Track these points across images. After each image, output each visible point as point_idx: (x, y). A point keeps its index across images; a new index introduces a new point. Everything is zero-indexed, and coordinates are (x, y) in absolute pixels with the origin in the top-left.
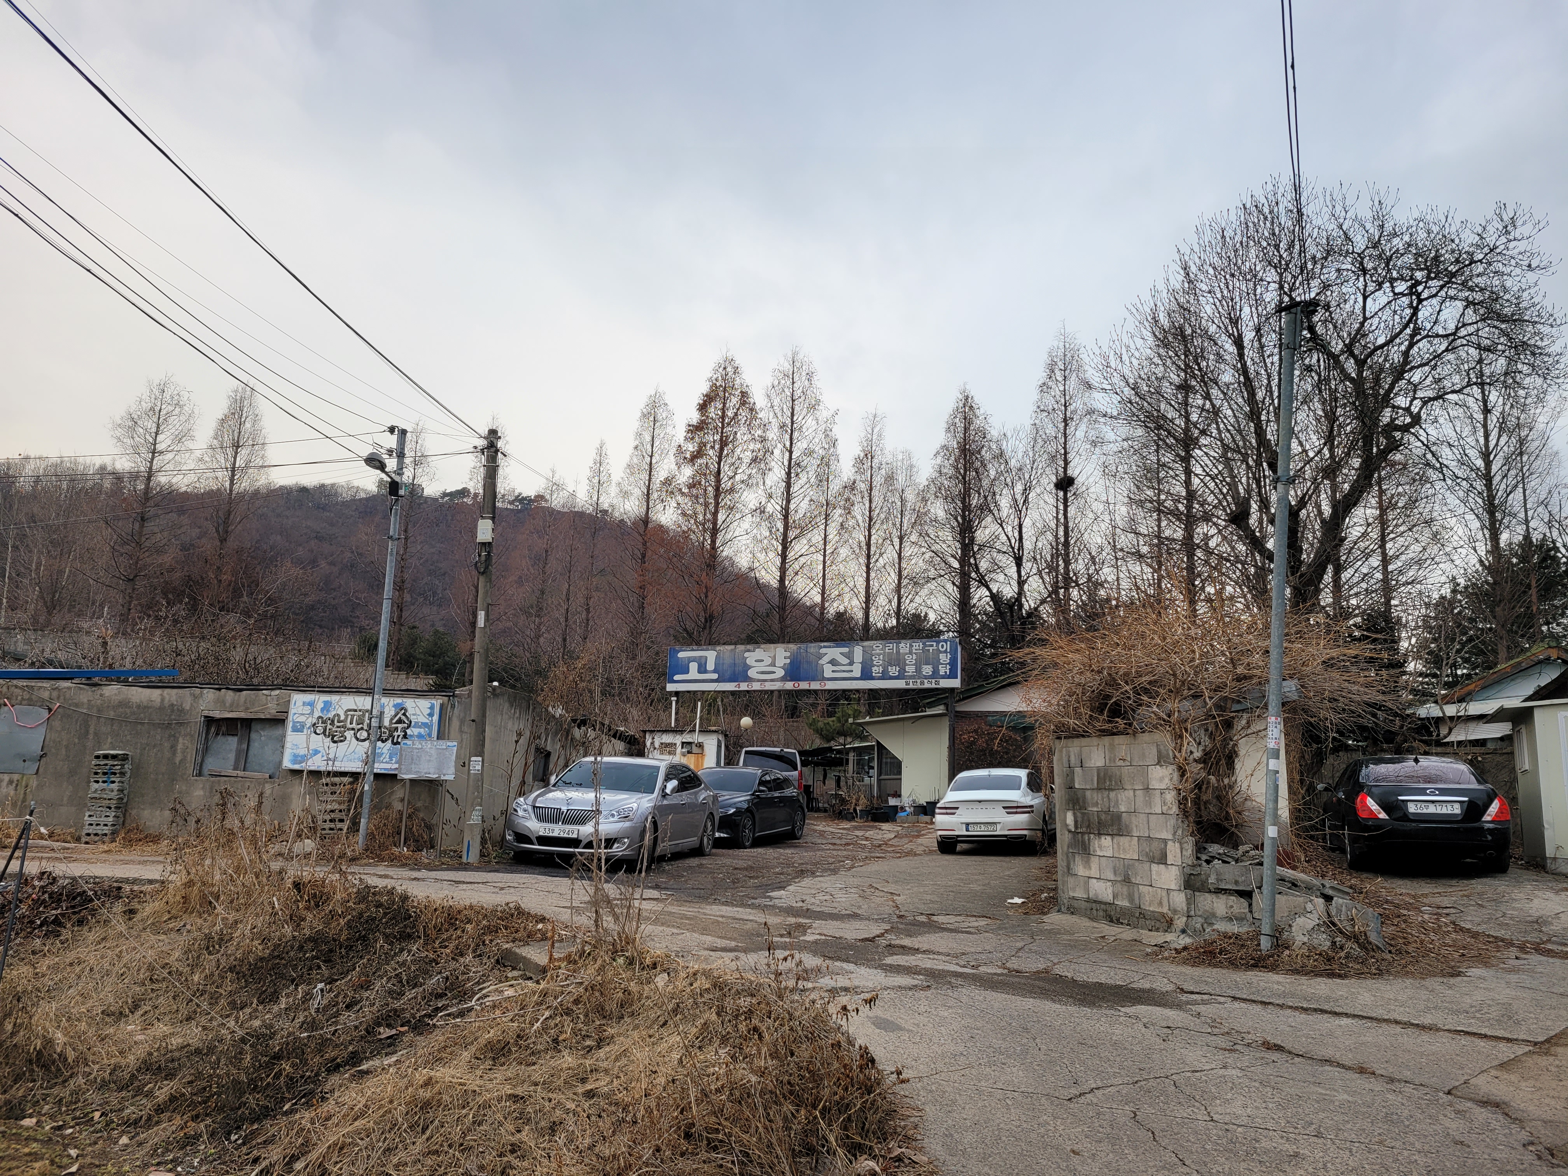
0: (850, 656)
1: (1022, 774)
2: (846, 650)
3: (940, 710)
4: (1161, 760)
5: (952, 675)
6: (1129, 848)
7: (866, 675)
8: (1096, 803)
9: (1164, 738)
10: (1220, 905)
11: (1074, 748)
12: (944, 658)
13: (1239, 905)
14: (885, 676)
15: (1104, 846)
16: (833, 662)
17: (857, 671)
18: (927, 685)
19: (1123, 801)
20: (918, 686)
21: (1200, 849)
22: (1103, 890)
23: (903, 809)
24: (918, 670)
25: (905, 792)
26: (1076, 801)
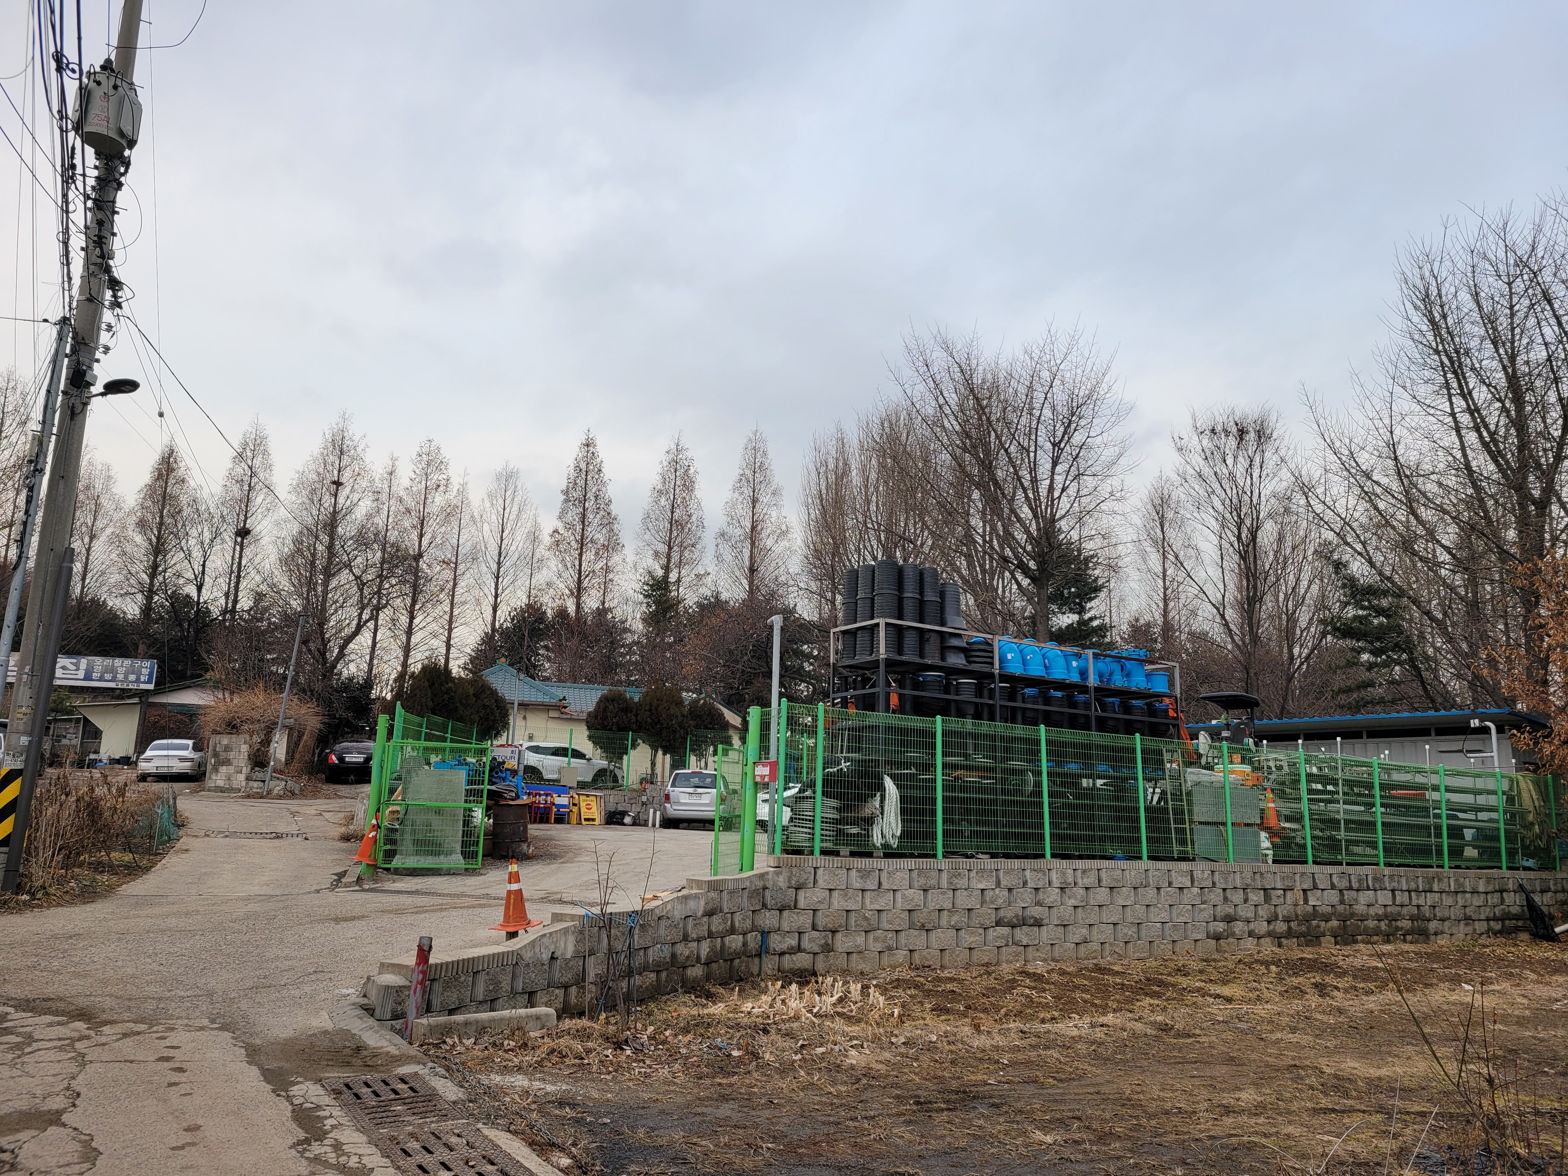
0: (77, 665)
1: (190, 742)
2: (74, 661)
3: (136, 700)
4: (245, 743)
5: (149, 682)
6: (231, 769)
7: (88, 677)
8: (223, 756)
9: (247, 737)
10: (255, 784)
11: (217, 738)
12: (145, 671)
13: (261, 784)
14: (101, 679)
15: (223, 769)
16: (64, 668)
17: (81, 674)
18: (130, 687)
19: (232, 755)
20: (125, 687)
21: (252, 769)
22: (220, 783)
23: (100, 761)
24: (126, 677)
25: (102, 750)
26: (216, 755)
